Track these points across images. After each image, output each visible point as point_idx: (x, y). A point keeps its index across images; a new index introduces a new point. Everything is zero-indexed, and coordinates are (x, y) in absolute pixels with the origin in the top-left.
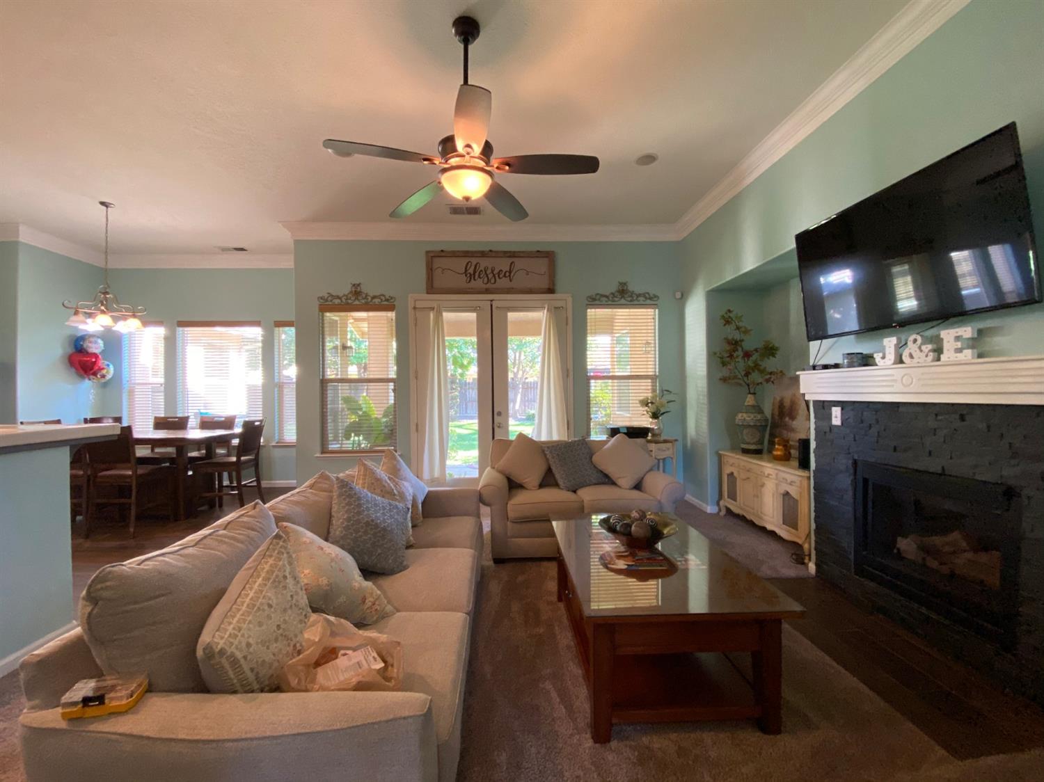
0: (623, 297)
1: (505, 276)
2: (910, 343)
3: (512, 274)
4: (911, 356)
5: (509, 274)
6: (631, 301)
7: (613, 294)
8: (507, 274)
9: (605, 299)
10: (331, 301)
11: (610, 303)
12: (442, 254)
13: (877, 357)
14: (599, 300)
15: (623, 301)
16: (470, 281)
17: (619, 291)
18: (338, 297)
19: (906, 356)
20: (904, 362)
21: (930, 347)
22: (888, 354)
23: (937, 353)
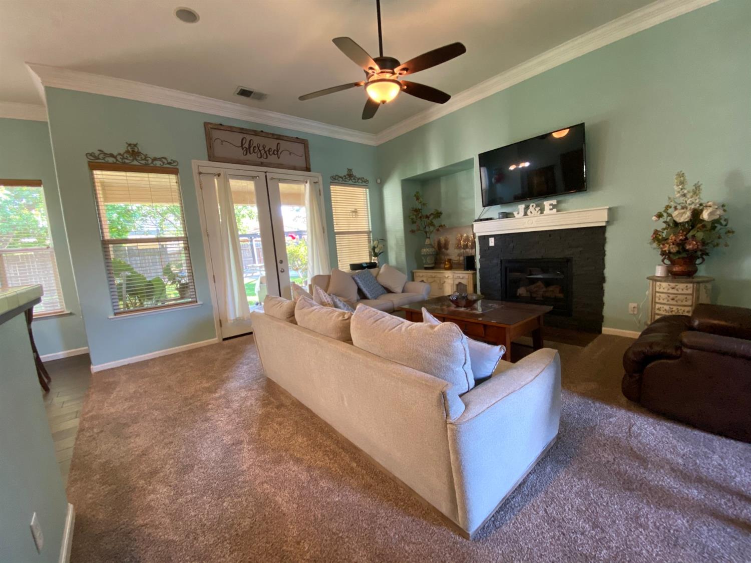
0: (350, 179)
1: (274, 153)
2: (530, 207)
3: (279, 153)
4: (531, 213)
5: (277, 152)
6: (355, 182)
7: (345, 176)
8: (276, 152)
9: (341, 179)
10: (104, 159)
11: (344, 182)
12: (220, 127)
13: (515, 214)
14: (337, 180)
15: (350, 182)
16: (246, 154)
17: (348, 175)
18: (112, 155)
19: (528, 213)
20: (527, 215)
21: (539, 208)
22: (520, 212)
23: (542, 211)
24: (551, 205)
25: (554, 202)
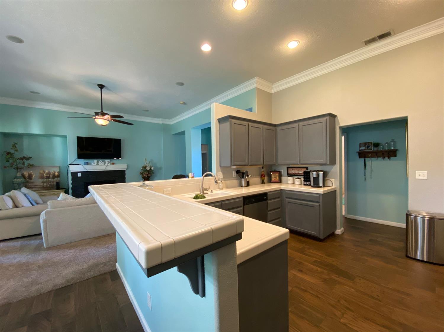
2: (100, 161)
4: (100, 164)
13: (93, 163)
19: (99, 163)
20: (98, 164)
21: (103, 162)
22: (95, 163)
23: (105, 163)
24: (108, 162)
25: (109, 161)
